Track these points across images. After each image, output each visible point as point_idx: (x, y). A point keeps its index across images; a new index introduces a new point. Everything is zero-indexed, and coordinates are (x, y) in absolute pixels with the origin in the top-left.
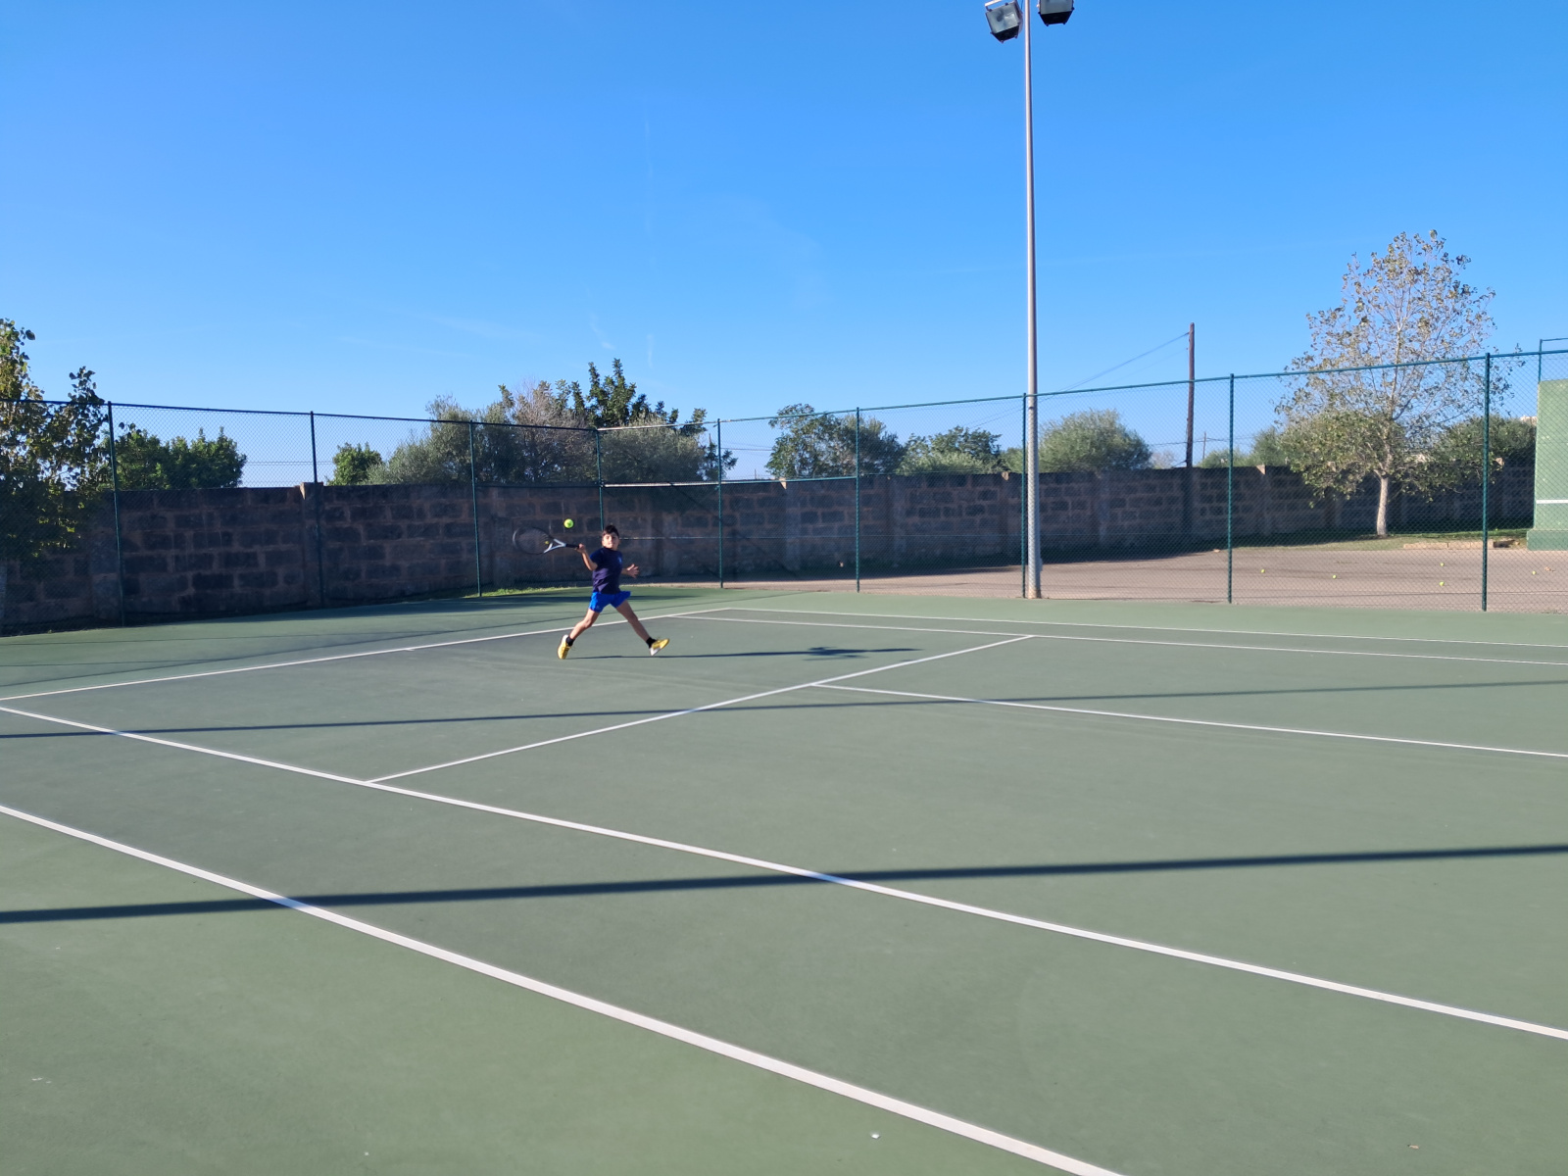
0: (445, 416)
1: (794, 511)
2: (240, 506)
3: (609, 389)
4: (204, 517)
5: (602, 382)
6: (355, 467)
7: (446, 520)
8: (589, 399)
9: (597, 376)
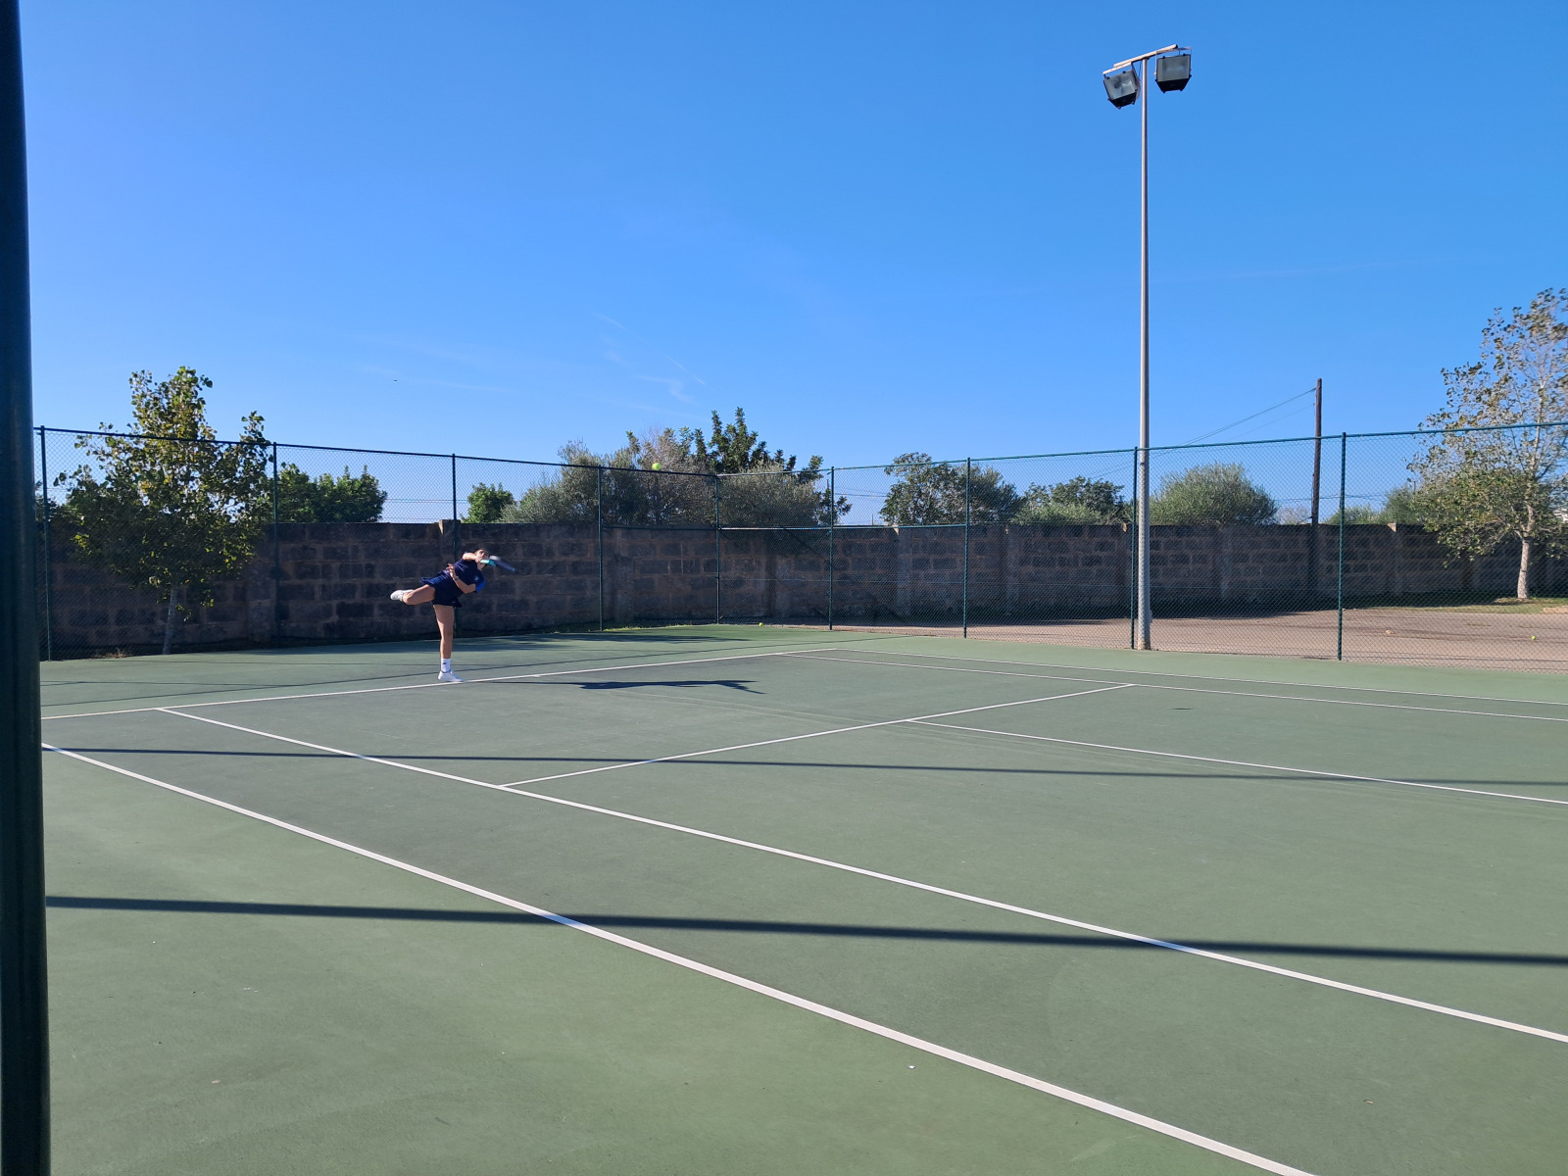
0: (576, 461)
1: (906, 557)
2: (382, 540)
3: (731, 436)
4: (350, 550)
5: (724, 429)
6: (488, 506)
7: (572, 558)
8: (711, 446)
9: (720, 423)
